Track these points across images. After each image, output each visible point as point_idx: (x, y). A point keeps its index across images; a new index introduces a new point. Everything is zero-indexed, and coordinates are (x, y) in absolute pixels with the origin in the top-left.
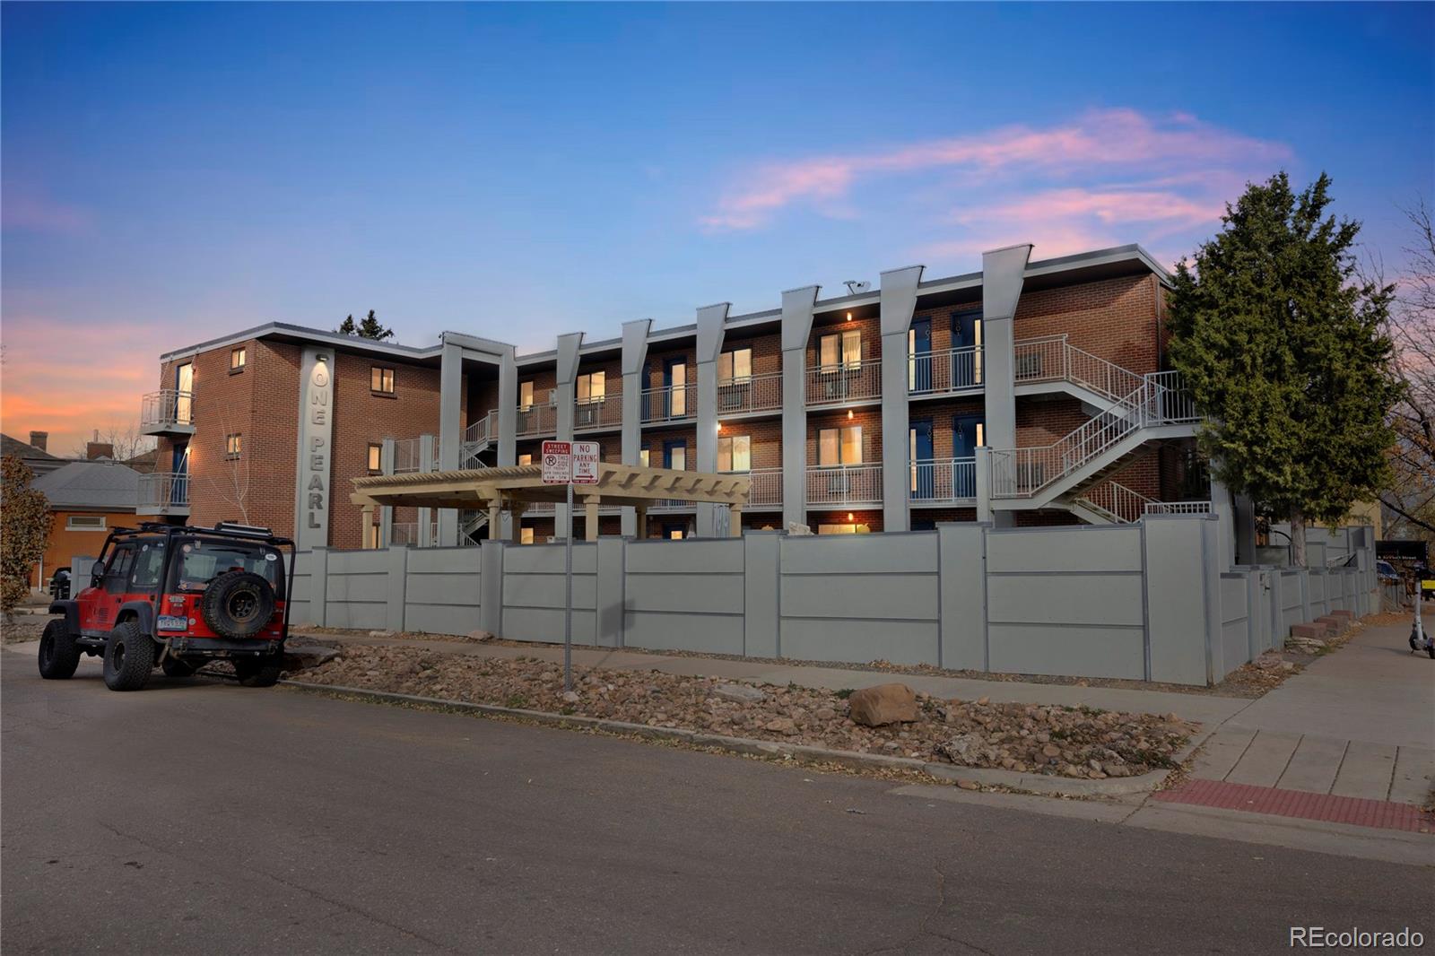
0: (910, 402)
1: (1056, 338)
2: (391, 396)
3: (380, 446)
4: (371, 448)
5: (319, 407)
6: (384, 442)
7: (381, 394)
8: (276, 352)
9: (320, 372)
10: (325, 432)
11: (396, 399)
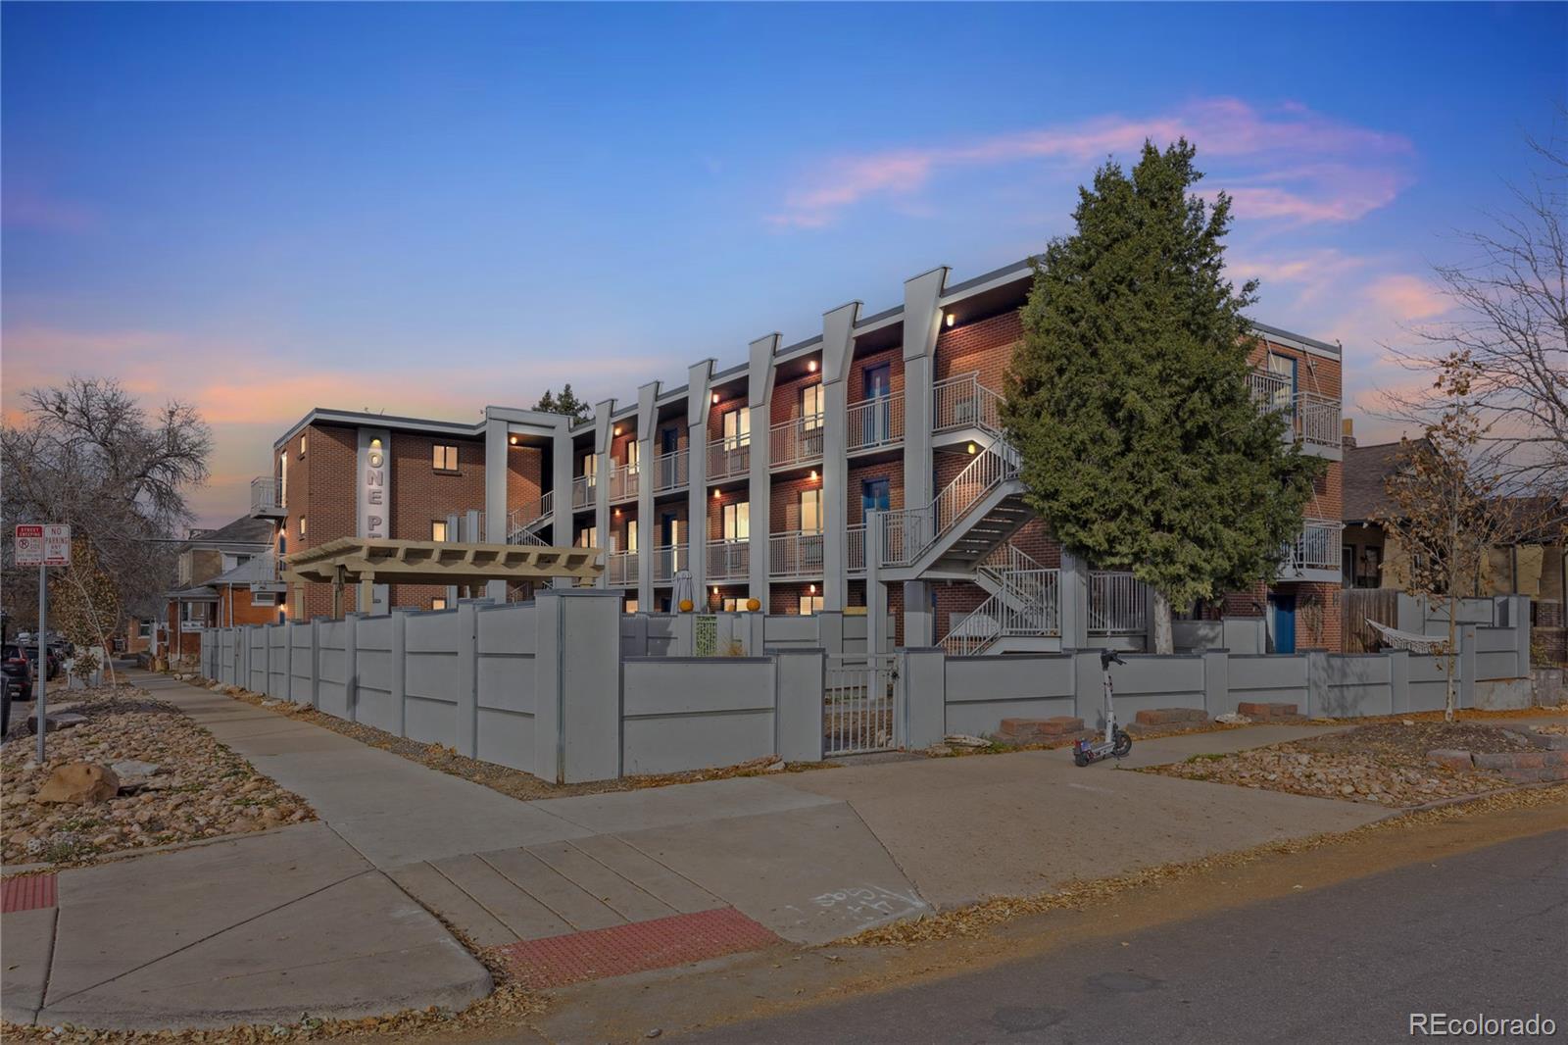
0: (849, 460)
1: (966, 377)
2: (455, 473)
3: (445, 522)
4: (435, 525)
5: (375, 487)
6: (448, 519)
7: (443, 472)
8: (332, 436)
9: (376, 452)
10: (382, 511)
11: (461, 475)
